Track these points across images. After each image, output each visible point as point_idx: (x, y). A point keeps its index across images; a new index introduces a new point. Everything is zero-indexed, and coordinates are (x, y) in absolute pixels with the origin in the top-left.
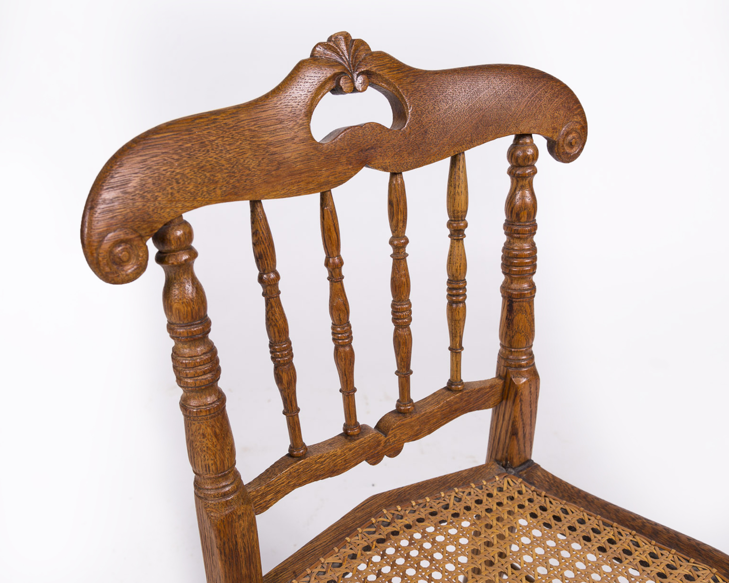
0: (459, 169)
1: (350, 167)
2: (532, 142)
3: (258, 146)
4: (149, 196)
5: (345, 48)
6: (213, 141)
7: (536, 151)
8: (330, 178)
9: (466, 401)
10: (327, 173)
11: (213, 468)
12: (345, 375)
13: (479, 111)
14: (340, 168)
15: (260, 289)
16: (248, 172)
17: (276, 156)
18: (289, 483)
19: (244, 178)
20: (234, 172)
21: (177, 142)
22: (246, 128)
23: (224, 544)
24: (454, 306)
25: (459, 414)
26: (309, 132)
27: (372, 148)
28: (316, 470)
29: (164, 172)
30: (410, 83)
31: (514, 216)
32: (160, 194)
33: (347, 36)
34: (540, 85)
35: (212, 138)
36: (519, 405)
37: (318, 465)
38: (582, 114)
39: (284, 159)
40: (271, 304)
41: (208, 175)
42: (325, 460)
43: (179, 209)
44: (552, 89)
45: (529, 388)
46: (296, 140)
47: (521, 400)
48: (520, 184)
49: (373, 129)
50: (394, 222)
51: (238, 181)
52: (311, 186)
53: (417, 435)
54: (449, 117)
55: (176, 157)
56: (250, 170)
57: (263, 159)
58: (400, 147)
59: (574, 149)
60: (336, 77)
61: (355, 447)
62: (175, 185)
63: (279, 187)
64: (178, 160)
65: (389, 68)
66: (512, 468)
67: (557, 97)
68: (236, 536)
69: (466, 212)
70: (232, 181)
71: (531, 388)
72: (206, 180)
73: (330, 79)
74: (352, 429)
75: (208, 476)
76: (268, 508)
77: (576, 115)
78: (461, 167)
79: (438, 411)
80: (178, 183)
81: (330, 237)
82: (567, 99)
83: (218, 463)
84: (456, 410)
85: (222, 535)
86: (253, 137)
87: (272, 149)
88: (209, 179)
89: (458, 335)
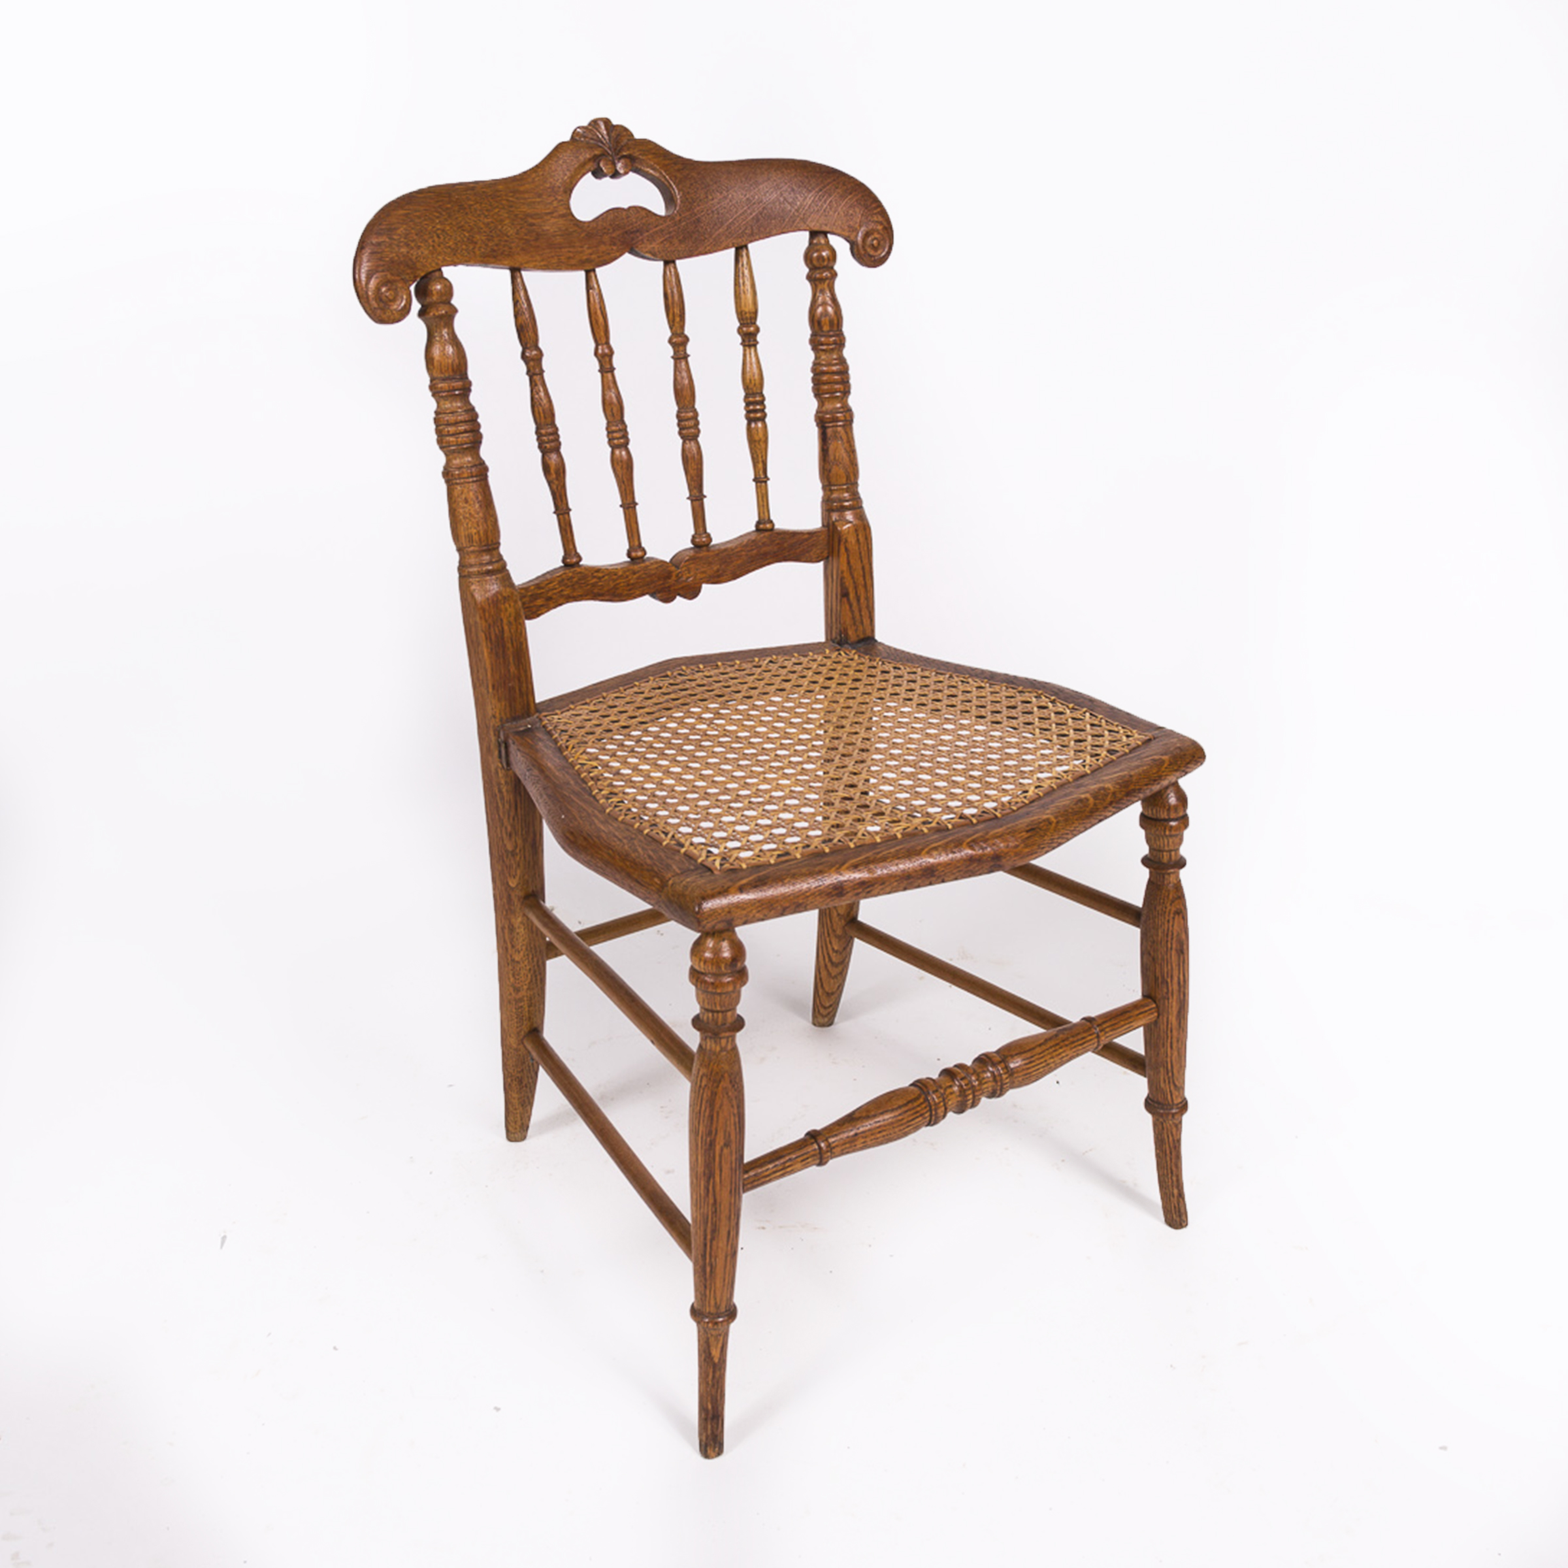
0: (743, 265)
1: (615, 248)
2: (827, 242)
3: (516, 215)
4: (413, 244)
5: (605, 132)
6: (472, 205)
7: (833, 252)
8: (593, 257)
9: (778, 544)
10: (590, 251)
11: (476, 538)
12: (623, 482)
13: (759, 203)
14: (602, 248)
15: (523, 367)
16: (506, 238)
17: (534, 227)
18: (562, 591)
19: (503, 243)
20: (492, 236)
21: (437, 202)
22: (504, 198)
23: (490, 625)
24: (753, 425)
25: (771, 560)
26: (569, 208)
27: (638, 231)
28: (594, 585)
29: (426, 226)
30: (678, 170)
31: (816, 324)
32: (422, 245)
33: (607, 122)
34: (829, 180)
35: (472, 203)
36: (846, 556)
37: (595, 580)
38: (883, 213)
39: (543, 231)
40: (535, 381)
41: (467, 235)
42: (603, 577)
43: (440, 262)
44: (844, 185)
45: (855, 535)
46: (555, 214)
47: (847, 550)
48: (820, 287)
49: (638, 212)
50: (671, 316)
51: (497, 245)
52: (573, 262)
53: (719, 576)
54: (725, 208)
55: (437, 214)
56: (508, 237)
57: (521, 228)
58: (670, 233)
59: (879, 252)
60: (596, 159)
61: (638, 572)
62: (436, 238)
63: (538, 258)
64: (438, 217)
65: (654, 154)
66: (847, 643)
67: (851, 194)
68: (502, 620)
69: (756, 313)
70: (490, 244)
71: (857, 535)
72: (465, 239)
73: (590, 160)
74: (636, 551)
75: (472, 548)
76: (538, 616)
77: (876, 214)
78: (745, 262)
79: (742, 551)
80: (438, 237)
81: (597, 322)
82: (863, 196)
83: (481, 532)
84: (765, 554)
85: (487, 614)
86: (511, 206)
87: (530, 220)
88: (468, 239)
89: (760, 459)
